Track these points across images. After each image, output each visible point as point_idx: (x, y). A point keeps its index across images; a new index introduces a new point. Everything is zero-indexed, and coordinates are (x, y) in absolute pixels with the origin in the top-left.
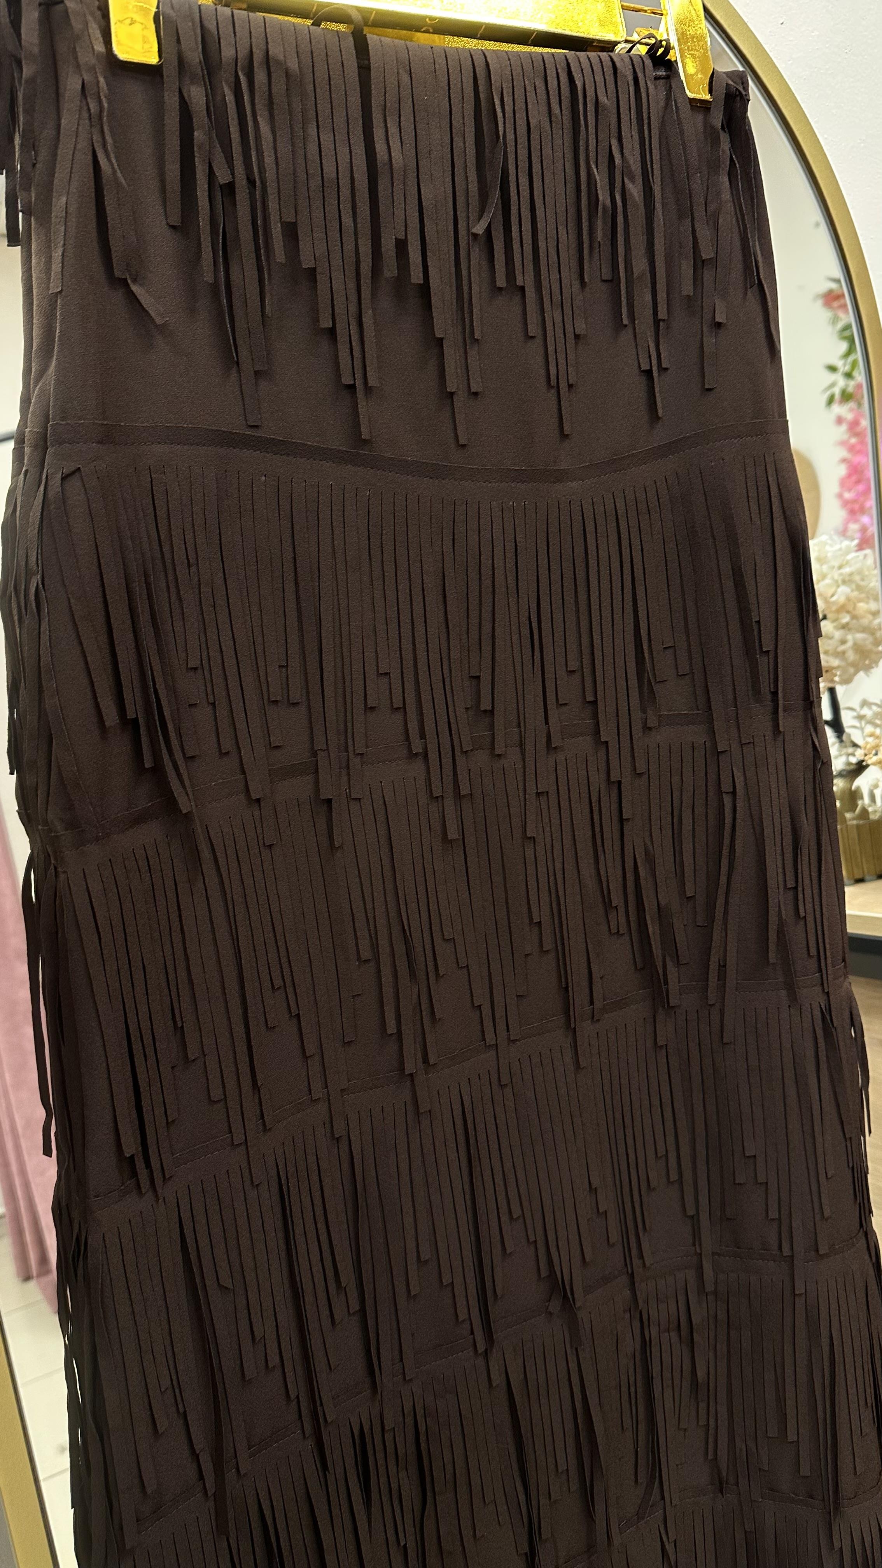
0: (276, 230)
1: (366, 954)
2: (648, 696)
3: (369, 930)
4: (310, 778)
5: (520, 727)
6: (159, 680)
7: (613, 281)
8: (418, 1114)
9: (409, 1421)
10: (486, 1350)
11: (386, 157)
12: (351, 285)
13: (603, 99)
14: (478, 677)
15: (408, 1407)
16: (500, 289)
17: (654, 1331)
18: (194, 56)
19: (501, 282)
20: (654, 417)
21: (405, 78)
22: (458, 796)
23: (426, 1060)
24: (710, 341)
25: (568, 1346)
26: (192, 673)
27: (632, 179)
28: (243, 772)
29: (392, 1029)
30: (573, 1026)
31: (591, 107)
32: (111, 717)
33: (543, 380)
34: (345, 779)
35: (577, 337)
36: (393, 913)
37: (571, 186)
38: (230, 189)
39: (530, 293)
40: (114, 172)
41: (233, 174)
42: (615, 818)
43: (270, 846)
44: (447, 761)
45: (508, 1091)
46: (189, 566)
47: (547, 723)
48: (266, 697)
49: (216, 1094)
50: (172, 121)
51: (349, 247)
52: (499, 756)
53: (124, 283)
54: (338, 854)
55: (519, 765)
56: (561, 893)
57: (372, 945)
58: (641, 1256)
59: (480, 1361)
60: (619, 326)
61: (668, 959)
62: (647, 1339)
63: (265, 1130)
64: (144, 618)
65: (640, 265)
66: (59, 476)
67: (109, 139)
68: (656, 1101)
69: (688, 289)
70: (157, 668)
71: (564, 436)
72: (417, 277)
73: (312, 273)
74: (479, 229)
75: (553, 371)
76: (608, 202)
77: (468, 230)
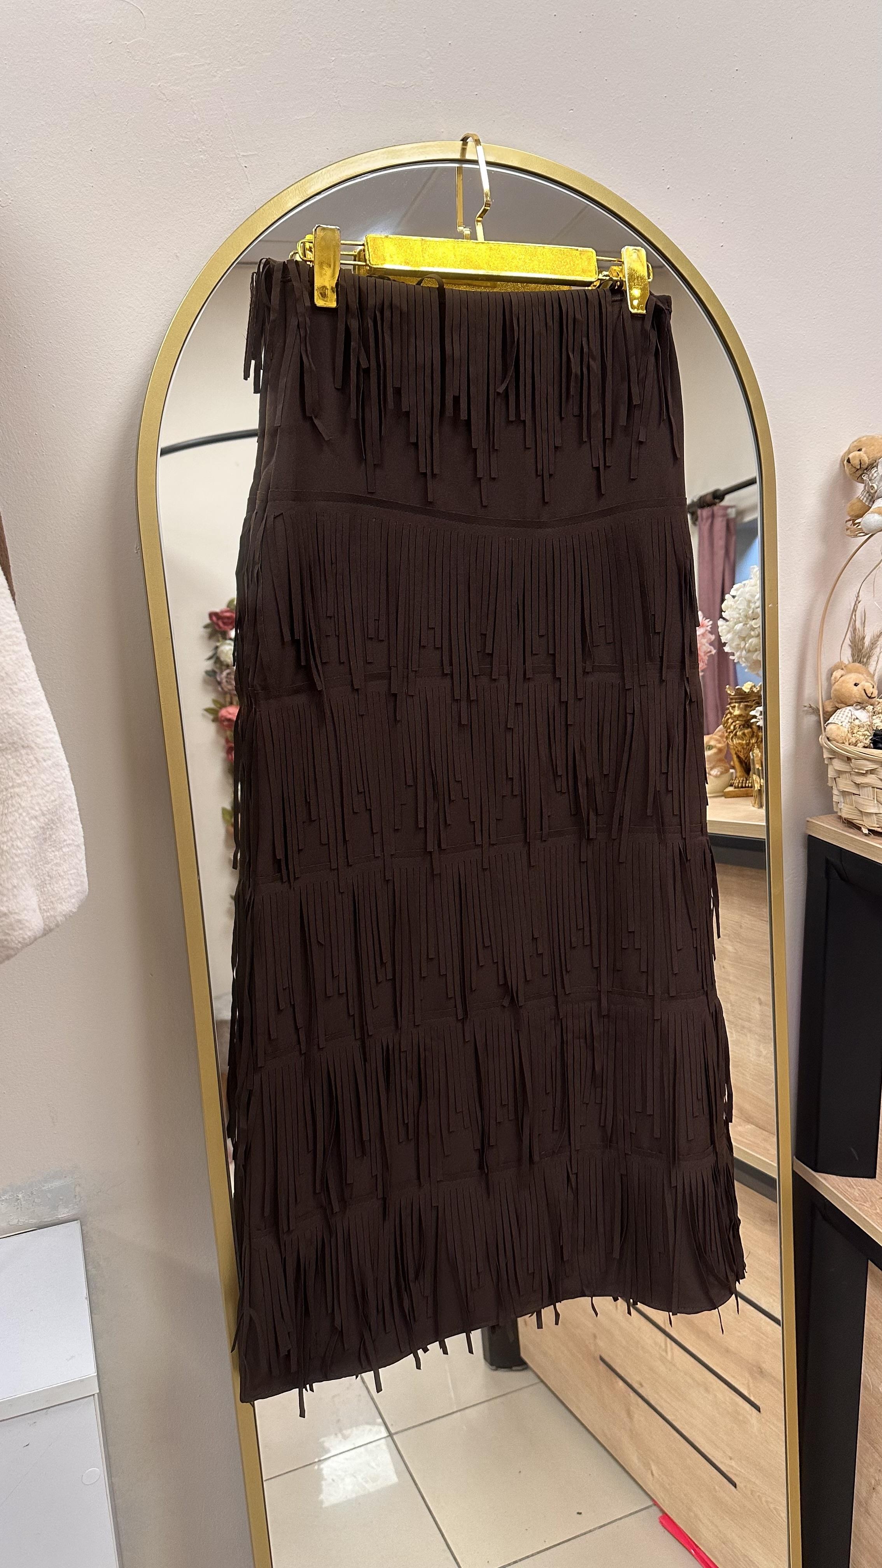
0: (390, 391)
1: (410, 782)
2: (587, 653)
3: (413, 769)
4: (386, 681)
5: (508, 665)
6: (312, 621)
7: (580, 416)
8: (433, 875)
9: (415, 1048)
10: (463, 1018)
11: (451, 353)
12: (428, 419)
13: (578, 316)
14: (485, 635)
15: (415, 1042)
16: (512, 422)
17: (570, 1036)
18: (354, 305)
19: (512, 418)
20: (600, 495)
21: (464, 310)
22: (469, 701)
23: (439, 846)
24: (635, 452)
25: (513, 1028)
26: (329, 619)
27: (594, 359)
28: (351, 674)
29: (421, 825)
30: (528, 841)
31: (570, 321)
32: (287, 638)
33: (534, 472)
34: (406, 684)
35: (556, 448)
36: (427, 761)
37: (557, 364)
38: (367, 371)
39: (529, 423)
40: (310, 364)
41: (369, 362)
42: (563, 723)
43: (362, 716)
44: (464, 680)
45: (487, 873)
46: (332, 564)
47: (524, 663)
48: (366, 636)
49: (324, 841)
50: (341, 337)
51: (428, 400)
52: (495, 680)
53: (311, 418)
54: (399, 725)
55: (506, 686)
56: (526, 763)
57: (414, 778)
58: (563, 988)
59: (460, 1025)
60: (581, 442)
61: (591, 810)
62: (565, 1040)
63: (349, 865)
64: (307, 589)
65: (596, 407)
66: (273, 516)
67: (309, 348)
68: (578, 895)
69: (622, 421)
70: (312, 615)
71: (545, 503)
72: (464, 416)
73: (407, 414)
74: (501, 390)
75: (540, 467)
76: (579, 373)
77: (495, 390)
